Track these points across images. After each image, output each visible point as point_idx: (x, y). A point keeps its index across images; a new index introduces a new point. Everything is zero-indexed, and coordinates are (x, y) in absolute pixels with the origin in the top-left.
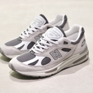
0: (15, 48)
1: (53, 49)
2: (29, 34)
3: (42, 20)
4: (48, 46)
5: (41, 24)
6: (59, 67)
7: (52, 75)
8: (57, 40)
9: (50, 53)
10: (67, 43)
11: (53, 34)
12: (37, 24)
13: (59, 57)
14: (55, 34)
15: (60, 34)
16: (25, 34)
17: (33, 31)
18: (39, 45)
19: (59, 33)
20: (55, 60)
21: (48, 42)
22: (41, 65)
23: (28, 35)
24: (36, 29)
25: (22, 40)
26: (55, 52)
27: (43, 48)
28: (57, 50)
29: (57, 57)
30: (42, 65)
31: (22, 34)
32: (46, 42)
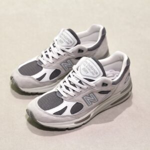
0: (33, 79)
1: (87, 92)
2: (53, 57)
4: (81, 88)
5: (70, 44)
9: (83, 98)
10: (107, 85)
11: (88, 71)
13: (94, 102)
14: (92, 71)
17: (59, 54)
18: (68, 84)
19: (96, 70)
21: (80, 82)
22: (70, 114)
23: (51, 60)
24: (64, 51)
25: (42, 66)
26: (90, 96)
28: (92, 93)
31: (42, 56)
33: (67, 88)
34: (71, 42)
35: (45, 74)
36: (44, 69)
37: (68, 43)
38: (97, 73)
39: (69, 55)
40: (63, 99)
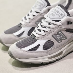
0: (14, 35)
2: (29, 19)
3: (43, 3)
4: (50, 28)
6: (64, 50)
7: (57, 60)
8: (60, 21)
9: (52, 36)
10: (71, 23)
11: (55, 14)
12: (38, 7)
13: (64, 40)
14: (58, 13)
15: (62, 13)
16: (26, 19)
17: (34, 16)
18: (40, 28)
20: (59, 43)
21: (49, 24)
23: (28, 21)
24: (37, 12)
25: (21, 26)
26: (58, 34)
27: (44, 31)
29: (61, 39)
30: (44, 50)
32: (48, 23)
33: (39, 30)
34: (42, 5)
35: (24, 32)
36: (22, 28)
37: (40, 6)
38: (62, 15)
39: (42, 15)
40: (36, 39)
